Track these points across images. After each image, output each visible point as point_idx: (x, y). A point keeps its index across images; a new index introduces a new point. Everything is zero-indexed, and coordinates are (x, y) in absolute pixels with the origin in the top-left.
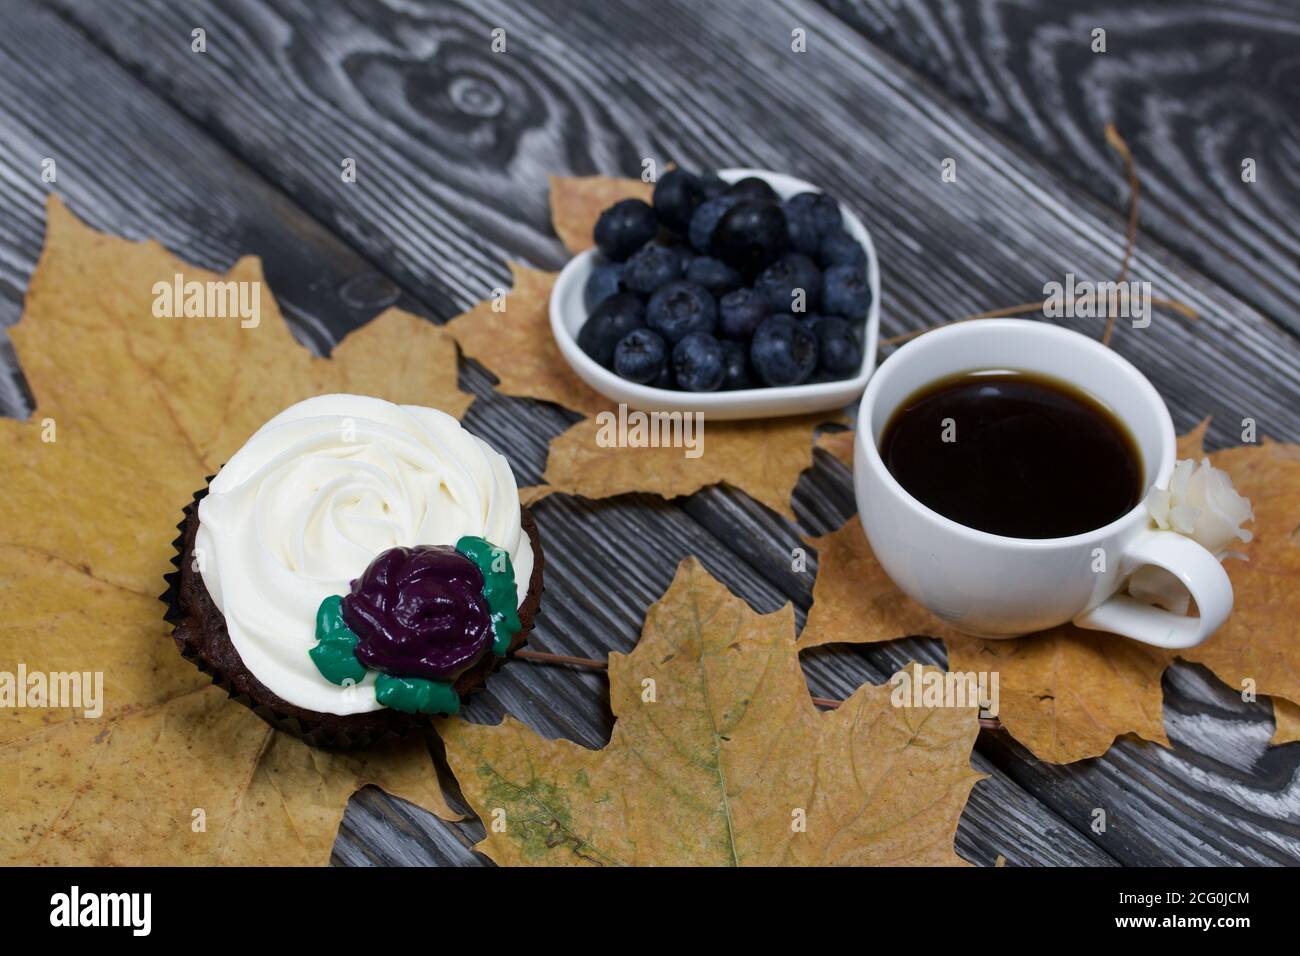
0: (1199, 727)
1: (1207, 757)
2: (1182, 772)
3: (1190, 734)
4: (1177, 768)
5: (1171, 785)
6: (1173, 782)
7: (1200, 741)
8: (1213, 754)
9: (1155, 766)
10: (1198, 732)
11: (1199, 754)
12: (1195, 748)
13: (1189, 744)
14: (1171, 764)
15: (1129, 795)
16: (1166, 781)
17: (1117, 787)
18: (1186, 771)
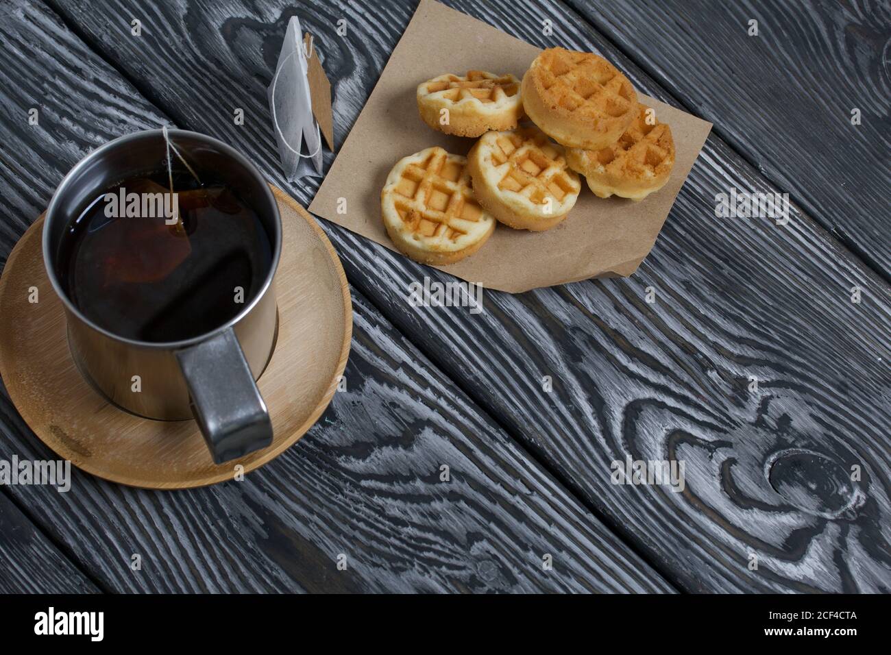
0: (752, 516)
1: (757, 539)
2: (741, 550)
3: (746, 522)
4: (739, 547)
5: (734, 559)
6: (736, 557)
7: (752, 526)
8: (760, 537)
9: (725, 546)
10: (752, 521)
11: (753, 537)
12: (750, 533)
13: (746, 529)
14: (735, 544)
15: (710, 568)
16: (731, 557)
17: (702, 562)
18: (744, 548)
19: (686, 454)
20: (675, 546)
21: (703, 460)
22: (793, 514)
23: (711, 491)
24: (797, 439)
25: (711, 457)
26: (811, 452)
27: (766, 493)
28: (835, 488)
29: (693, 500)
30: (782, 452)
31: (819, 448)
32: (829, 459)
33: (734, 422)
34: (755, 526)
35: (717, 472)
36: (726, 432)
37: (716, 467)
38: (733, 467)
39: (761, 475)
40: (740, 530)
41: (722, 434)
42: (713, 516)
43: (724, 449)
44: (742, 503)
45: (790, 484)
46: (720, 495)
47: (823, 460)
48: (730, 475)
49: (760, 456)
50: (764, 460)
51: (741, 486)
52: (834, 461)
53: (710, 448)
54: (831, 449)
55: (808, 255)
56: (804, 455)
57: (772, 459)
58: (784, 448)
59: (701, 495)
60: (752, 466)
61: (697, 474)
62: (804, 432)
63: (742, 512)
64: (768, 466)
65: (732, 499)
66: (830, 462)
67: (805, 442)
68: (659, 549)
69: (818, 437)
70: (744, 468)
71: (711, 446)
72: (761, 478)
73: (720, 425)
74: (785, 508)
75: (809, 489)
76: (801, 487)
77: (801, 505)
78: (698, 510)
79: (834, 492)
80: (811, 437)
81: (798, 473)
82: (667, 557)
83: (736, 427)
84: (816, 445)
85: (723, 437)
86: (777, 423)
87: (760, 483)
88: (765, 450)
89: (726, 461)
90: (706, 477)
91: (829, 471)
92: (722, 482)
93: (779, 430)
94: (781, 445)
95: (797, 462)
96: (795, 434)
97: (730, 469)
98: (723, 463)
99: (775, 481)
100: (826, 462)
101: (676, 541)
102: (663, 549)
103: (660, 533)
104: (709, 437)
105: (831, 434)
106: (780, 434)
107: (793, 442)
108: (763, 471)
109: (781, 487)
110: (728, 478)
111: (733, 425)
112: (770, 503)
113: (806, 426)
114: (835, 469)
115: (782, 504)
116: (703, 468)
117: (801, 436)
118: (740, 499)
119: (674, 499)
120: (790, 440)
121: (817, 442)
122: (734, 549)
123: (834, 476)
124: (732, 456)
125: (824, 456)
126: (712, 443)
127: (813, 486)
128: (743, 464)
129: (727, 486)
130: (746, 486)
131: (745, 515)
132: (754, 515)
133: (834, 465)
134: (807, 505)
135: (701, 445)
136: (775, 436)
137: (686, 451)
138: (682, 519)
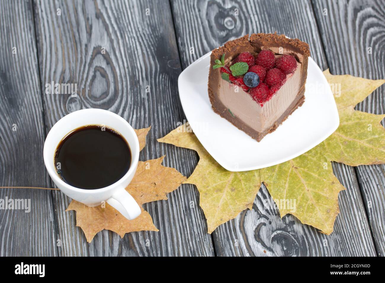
0: (257, 245)
1: (253, 252)
2: (245, 253)
3: (254, 245)
4: (245, 252)
5: (240, 254)
6: (241, 253)
7: (255, 248)
9: (241, 248)
10: (256, 246)
11: (252, 251)
12: (252, 249)
13: (252, 247)
14: (245, 250)
15: (230, 251)
16: (240, 252)
17: (229, 248)
18: (246, 252)
19: (251, 213)
20: (224, 237)
21: (255, 218)
22: (271, 253)
23: (250, 228)
24: (291, 231)
25: (259, 219)
26: (293, 238)
27: (268, 240)
28: (292, 254)
29: (242, 228)
30: (284, 232)
31: (297, 239)
32: (297, 244)
33: (275, 213)
34: (256, 248)
35: (257, 224)
36: (270, 214)
37: (258, 222)
38: (263, 226)
39: (271, 235)
40: (250, 246)
41: (268, 214)
42: (245, 236)
43: (265, 219)
44: (257, 239)
45: (278, 243)
46: (252, 232)
47: (296, 243)
48: (260, 228)
49: (275, 228)
50: (275, 231)
51: (261, 233)
52: (298, 245)
53: (261, 216)
54: (301, 241)
55: (342, 178)
56: (290, 237)
57: (279, 232)
58: (285, 231)
59: (246, 228)
60: (270, 230)
61: (250, 221)
62: (296, 230)
63: (255, 241)
64: (275, 233)
65: (255, 235)
66: (297, 245)
67: (294, 234)
68: (218, 235)
69: (299, 235)
70: (267, 229)
71: (262, 215)
72: (270, 235)
73: (270, 211)
74: (270, 250)
75: (283, 249)
76: (281, 246)
77: (276, 252)
78: (241, 232)
79: (291, 255)
80: (297, 233)
81: (283, 242)
82: (219, 239)
83: (274, 215)
84: (297, 237)
85: (267, 215)
86: (289, 222)
87: (268, 237)
88: (278, 228)
89: (263, 223)
90: (252, 224)
91: (294, 247)
92: (256, 229)
93: (288, 225)
94: (284, 229)
95: (285, 238)
96: (293, 229)
97: (262, 226)
98: (261, 223)
99: (273, 239)
100: (296, 244)
101: (226, 236)
102: (220, 236)
103: (223, 231)
104: (263, 212)
105: (305, 237)
106: (287, 226)
107: (290, 231)
108: (272, 234)
109: (274, 242)
110: (259, 228)
111: (274, 214)
112: (266, 245)
113: (298, 229)
114: (297, 248)
115: (270, 247)
116: (253, 221)
117: (294, 231)
118: (257, 237)
119: (236, 223)
120: (289, 230)
121: (298, 236)
122: (243, 251)
123: (295, 250)
124: (266, 223)
125: (296, 242)
126: (263, 215)
127: (285, 249)
128: (267, 227)
129: (257, 230)
130: (263, 235)
131: (255, 243)
132: (258, 245)
133: (298, 247)
134: (278, 253)
135: (258, 213)
136: (285, 225)
137: (252, 212)
138: (233, 231)
